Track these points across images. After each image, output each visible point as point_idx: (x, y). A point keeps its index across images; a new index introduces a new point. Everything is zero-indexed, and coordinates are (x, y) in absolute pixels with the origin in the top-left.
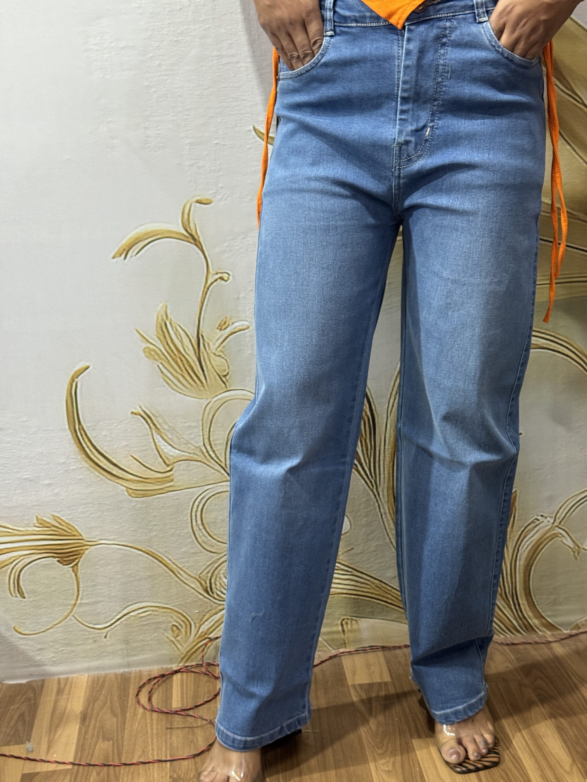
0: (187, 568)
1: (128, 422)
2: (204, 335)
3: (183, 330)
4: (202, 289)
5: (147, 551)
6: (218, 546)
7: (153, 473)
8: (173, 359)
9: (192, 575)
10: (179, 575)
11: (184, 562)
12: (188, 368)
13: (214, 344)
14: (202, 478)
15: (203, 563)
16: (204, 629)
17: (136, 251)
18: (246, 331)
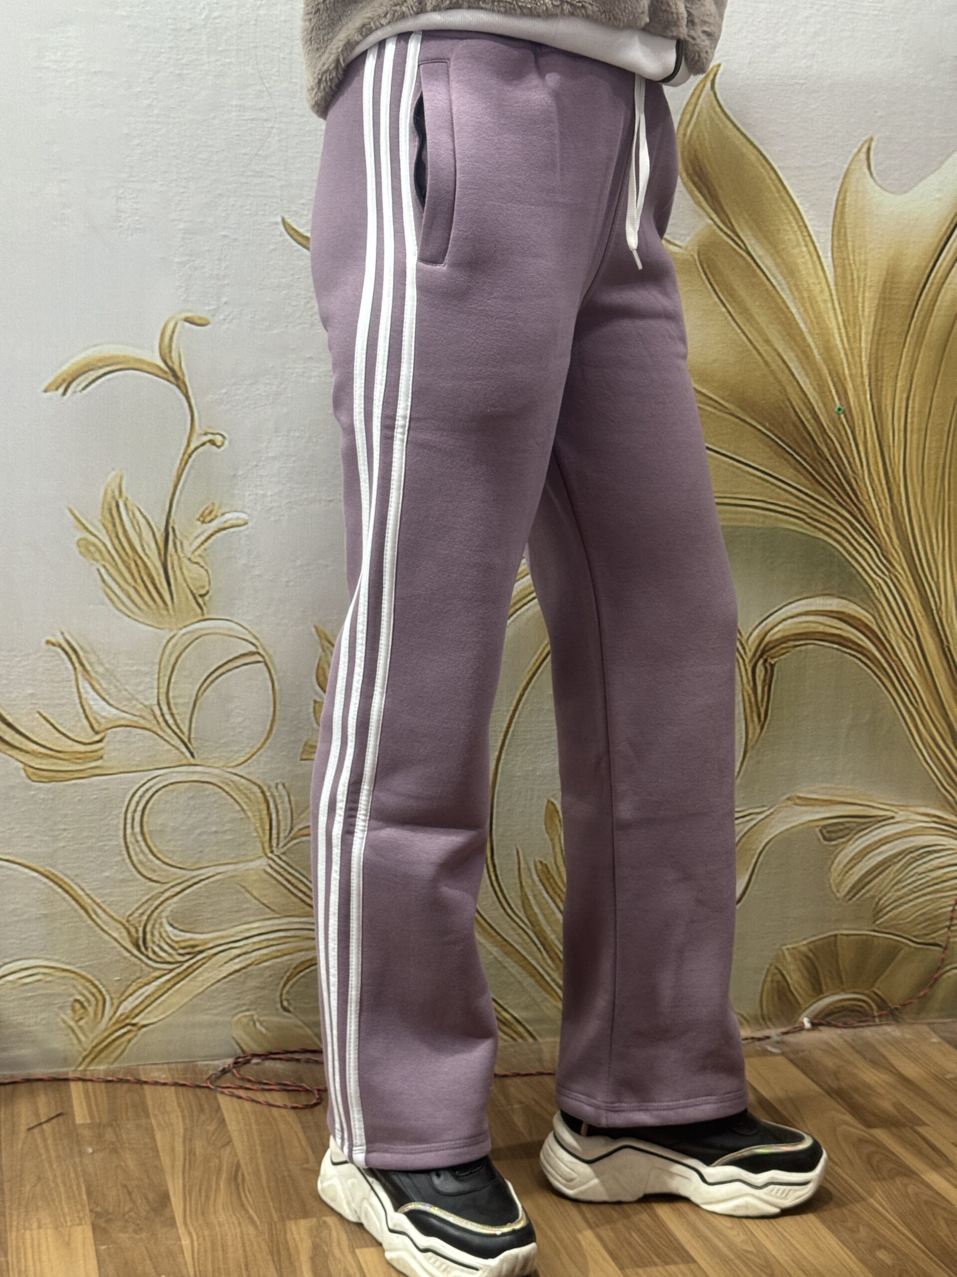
0: (109, 905)
1: (41, 657)
2: (176, 528)
3: (144, 517)
4: (181, 456)
5: (47, 873)
6: (165, 870)
7: (70, 743)
8: (124, 562)
9: (116, 917)
10: (94, 916)
11: (106, 895)
12: (146, 578)
13: (191, 544)
14: (149, 757)
15: (135, 898)
16: (125, 1008)
17: (83, 385)
18: (242, 528)
